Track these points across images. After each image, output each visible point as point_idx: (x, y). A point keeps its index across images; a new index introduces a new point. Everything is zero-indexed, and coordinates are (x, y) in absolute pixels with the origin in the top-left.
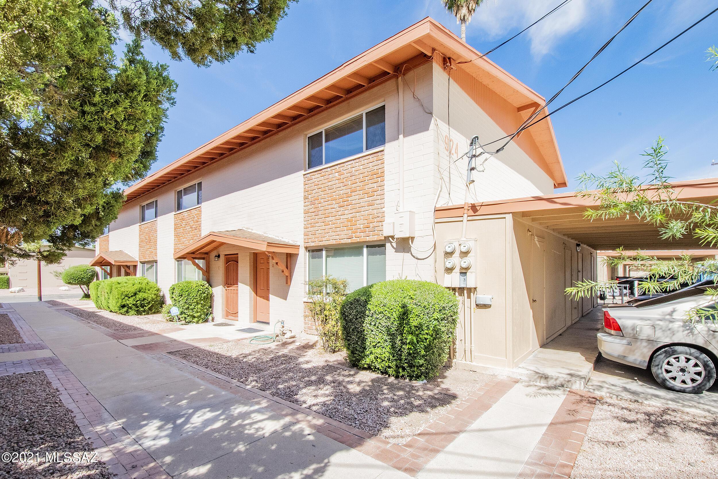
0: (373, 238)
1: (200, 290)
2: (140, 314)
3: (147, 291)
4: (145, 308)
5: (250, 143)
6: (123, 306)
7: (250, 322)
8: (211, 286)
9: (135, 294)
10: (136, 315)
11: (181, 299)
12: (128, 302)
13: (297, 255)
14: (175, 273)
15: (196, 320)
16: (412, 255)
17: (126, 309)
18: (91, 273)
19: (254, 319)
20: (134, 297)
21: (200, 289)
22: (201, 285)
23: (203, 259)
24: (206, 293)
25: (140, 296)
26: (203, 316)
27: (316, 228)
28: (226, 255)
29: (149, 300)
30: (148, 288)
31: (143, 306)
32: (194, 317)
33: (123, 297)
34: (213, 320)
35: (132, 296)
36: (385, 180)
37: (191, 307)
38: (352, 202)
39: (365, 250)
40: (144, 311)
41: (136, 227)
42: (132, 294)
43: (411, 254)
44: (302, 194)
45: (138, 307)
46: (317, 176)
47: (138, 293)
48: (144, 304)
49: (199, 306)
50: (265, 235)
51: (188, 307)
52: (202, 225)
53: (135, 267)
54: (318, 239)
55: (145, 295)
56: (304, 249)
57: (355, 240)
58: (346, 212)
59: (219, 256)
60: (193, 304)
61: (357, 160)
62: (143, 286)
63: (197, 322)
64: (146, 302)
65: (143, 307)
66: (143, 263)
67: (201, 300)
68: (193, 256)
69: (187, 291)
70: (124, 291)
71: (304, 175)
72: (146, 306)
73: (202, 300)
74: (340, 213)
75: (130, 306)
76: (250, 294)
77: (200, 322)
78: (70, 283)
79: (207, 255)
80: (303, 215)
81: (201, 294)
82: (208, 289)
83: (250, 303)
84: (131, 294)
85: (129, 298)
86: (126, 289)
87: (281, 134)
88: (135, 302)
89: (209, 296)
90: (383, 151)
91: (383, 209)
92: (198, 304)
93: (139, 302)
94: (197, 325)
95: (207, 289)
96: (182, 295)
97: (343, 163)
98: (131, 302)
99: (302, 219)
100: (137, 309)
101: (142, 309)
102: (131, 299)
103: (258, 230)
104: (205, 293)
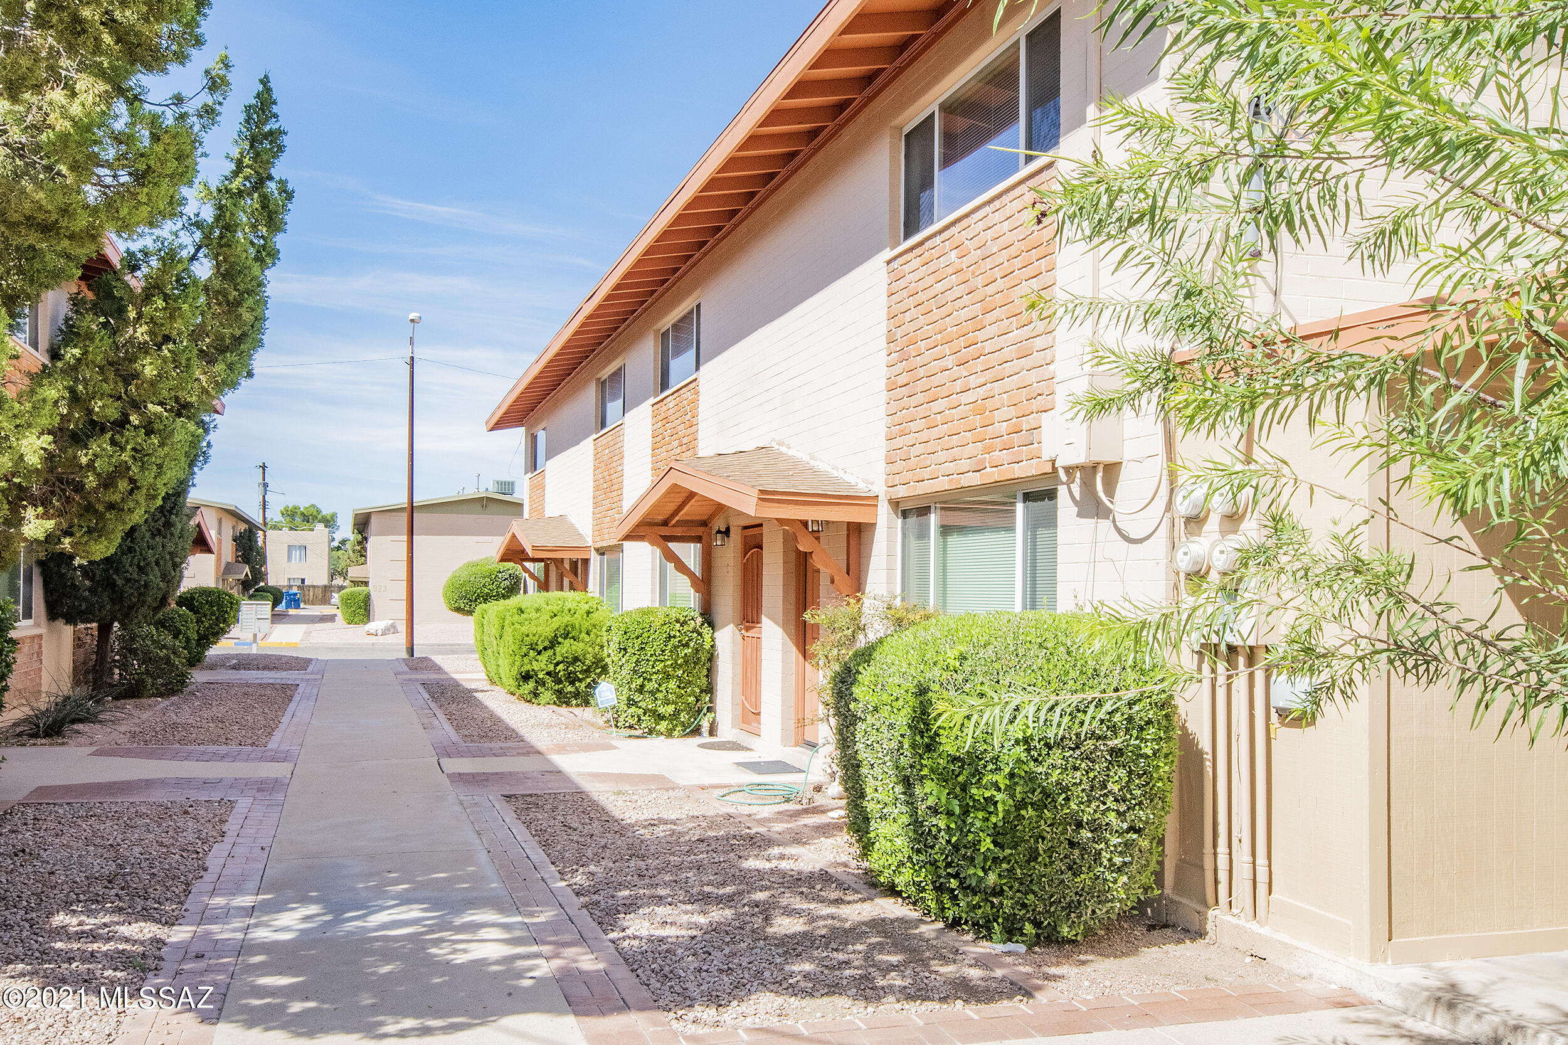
0: (1026, 469)
1: (674, 637)
2: (565, 702)
3: (583, 635)
4: (577, 684)
5: (806, 150)
6: (526, 677)
7: (785, 741)
8: (711, 625)
9: (553, 643)
10: (555, 703)
11: (624, 660)
12: (536, 666)
13: (872, 526)
14: (653, 584)
15: (663, 726)
16: (1116, 527)
17: (531, 684)
18: (507, 583)
19: (797, 734)
20: (550, 652)
21: (672, 633)
22: (677, 621)
23: (698, 539)
24: (692, 644)
25: (565, 648)
26: (683, 717)
27: (909, 439)
28: (746, 528)
29: (587, 662)
30: (586, 625)
31: (572, 679)
32: (661, 717)
33: (524, 649)
34: (712, 732)
35: (545, 649)
36: (1058, 265)
37: (649, 686)
38: (984, 348)
39: (1020, 507)
40: (577, 695)
41: (587, 445)
42: (547, 643)
43: (1114, 521)
44: (883, 329)
45: (559, 682)
46: (916, 263)
47: (560, 640)
48: (575, 673)
49: (672, 685)
50: (813, 463)
51: (642, 686)
52: (700, 436)
53: (586, 561)
54: (914, 475)
55: (578, 648)
56: (886, 503)
57: (992, 475)
58: (973, 381)
59: (727, 532)
60: (654, 677)
61: (997, 204)
62: (577, 620)
63: (670, 734)
64: (579, 667)
65: (572, 683)
66: (601, 552)
67: (675, 666)
68: (665, 531)
69: (637, 638)
70: (526, 632)
71: (889, 262)
72: (580, 681)
73: (681, 666)
74: (958, 386)
75: (541, 676)
76: (785, 652)
77: (676, 733)
78: (458, 610)
79: (702, 529)
80: (884, 396)
81: (676, 647)
82: (700, 634)
83: (784, 680)
84: (543, 642)
85: (539, 653)
86: (533, 629)
87: (847, 134)
88: (551, 667)
89: (704, 658)
90: (1050, 165)
91: (1051, 367)
92: (668, 677)
93: (561, 667)
94: (670, 740)
95: (695, 635)
96: (625, 649)
97: (967, 216)
98: (541, 665)
99: (882, 411)
100: (556, 687)
101: (570, 689)
102: (544, 657)
103: (798, 451)
104: (687, 645)
